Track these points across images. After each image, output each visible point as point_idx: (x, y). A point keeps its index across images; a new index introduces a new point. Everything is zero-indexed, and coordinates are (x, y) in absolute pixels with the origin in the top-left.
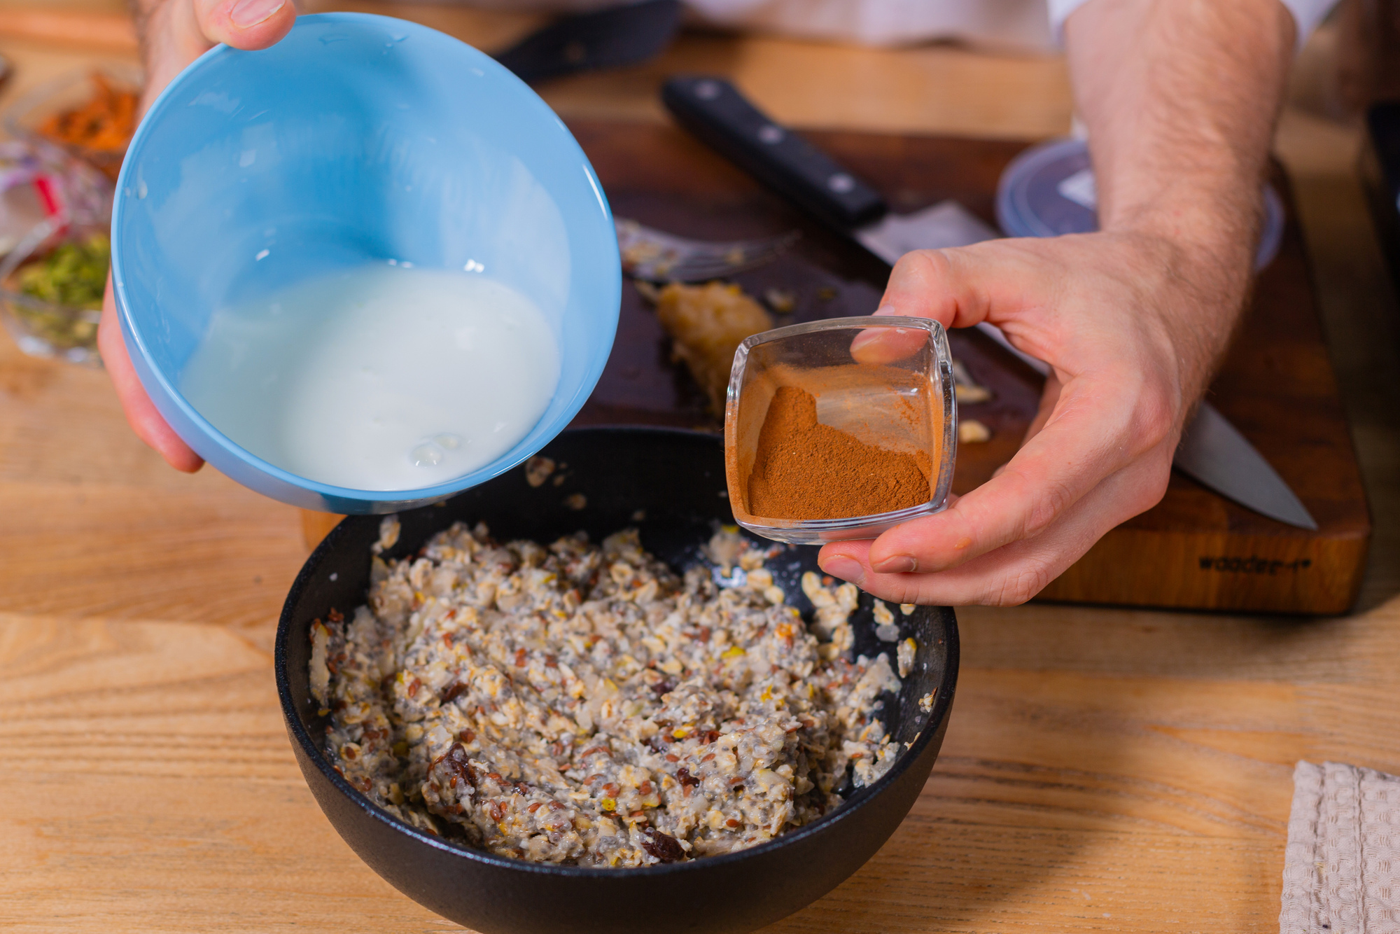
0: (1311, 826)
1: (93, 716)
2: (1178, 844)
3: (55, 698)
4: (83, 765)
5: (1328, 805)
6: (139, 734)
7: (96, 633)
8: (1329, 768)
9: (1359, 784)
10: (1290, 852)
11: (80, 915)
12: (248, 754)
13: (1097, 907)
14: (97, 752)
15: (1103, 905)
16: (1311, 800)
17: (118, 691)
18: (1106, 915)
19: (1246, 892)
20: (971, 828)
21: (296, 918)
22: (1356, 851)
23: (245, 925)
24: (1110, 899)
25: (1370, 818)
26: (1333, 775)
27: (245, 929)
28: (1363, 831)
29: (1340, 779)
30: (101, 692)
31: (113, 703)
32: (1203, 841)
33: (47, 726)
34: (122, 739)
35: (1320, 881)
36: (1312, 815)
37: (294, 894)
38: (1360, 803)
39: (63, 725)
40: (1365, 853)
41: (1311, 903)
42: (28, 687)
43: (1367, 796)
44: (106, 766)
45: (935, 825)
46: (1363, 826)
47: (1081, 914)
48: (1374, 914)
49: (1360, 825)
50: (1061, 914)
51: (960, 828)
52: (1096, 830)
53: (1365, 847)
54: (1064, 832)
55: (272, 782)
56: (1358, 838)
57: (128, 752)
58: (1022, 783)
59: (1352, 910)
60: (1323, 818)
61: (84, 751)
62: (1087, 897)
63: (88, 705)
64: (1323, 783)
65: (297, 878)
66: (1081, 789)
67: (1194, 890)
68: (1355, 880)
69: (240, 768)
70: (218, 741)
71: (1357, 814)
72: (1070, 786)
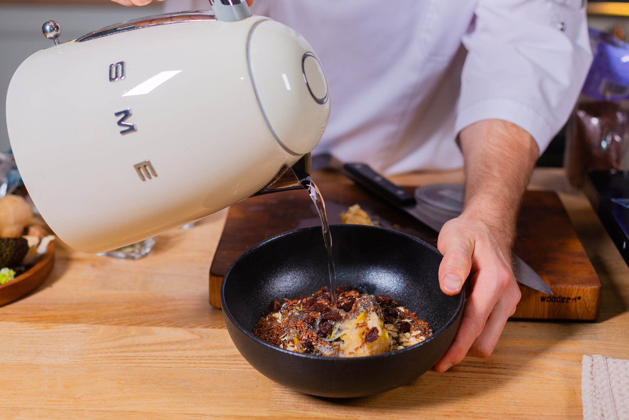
0: (590, 373)
1: (135, 352)
2: (542, 383)
3: (120, 347)
4: (134, 364)
5: (596, 366)
6: (153, 356)
7: (133, 330)
8: (594, 356)
9: (606, 360)
10: (583, 380)
11: (138, 404)
12: (195, 361)
13: (515, 399)
14: (139, 361)
15: (517, 399)
16: (589, 365)
17: (144, 345)
18: (518, 401)
19: (568, 395)
20: (465, 379)
21: (219, 404)
22: (607, 378)
23: (200, 406)
24: (519, 397)
25: (611, 369)
26: (596, 357)
27: (201, 407)
28: (609, 372)
29: (599, 358)
30: (138, 345)
31: (142, 348)
32: (551, 382)
33: (119, 354)
34: (147, 358)
35: (595, 387)
36: (590, 369)
37: (218, 398)
38: (607, 365)
39: (125, 354)
40: (610, 378)
41: (592, 393)
42: (109, 344)
43: (609, 363)
44: (142, 365)
45: (452, 379)
46: (609, 371)
47: (509, 401)
48: (616, 396)
49: (608, 371)
50: (502, 401)
51: (461, 379)
52: (512, 379)
53: (610, 377)
54: (500, 380)
55: (205, 368)
56: (607, 374)
57: (150, 361)
58: (482, 367)
59: (608, 394)
60: (594, 370)
61: (134, 361)
62: (511, 396)
63: (133, 349)
64: (593, 360)
65: (218, 394)
66: (505, 368)
67: (549, 394)
68: (608, 386)
69: (193, 365)
70: (184, 358)
71: (606, 368)
72: (500, 368)
